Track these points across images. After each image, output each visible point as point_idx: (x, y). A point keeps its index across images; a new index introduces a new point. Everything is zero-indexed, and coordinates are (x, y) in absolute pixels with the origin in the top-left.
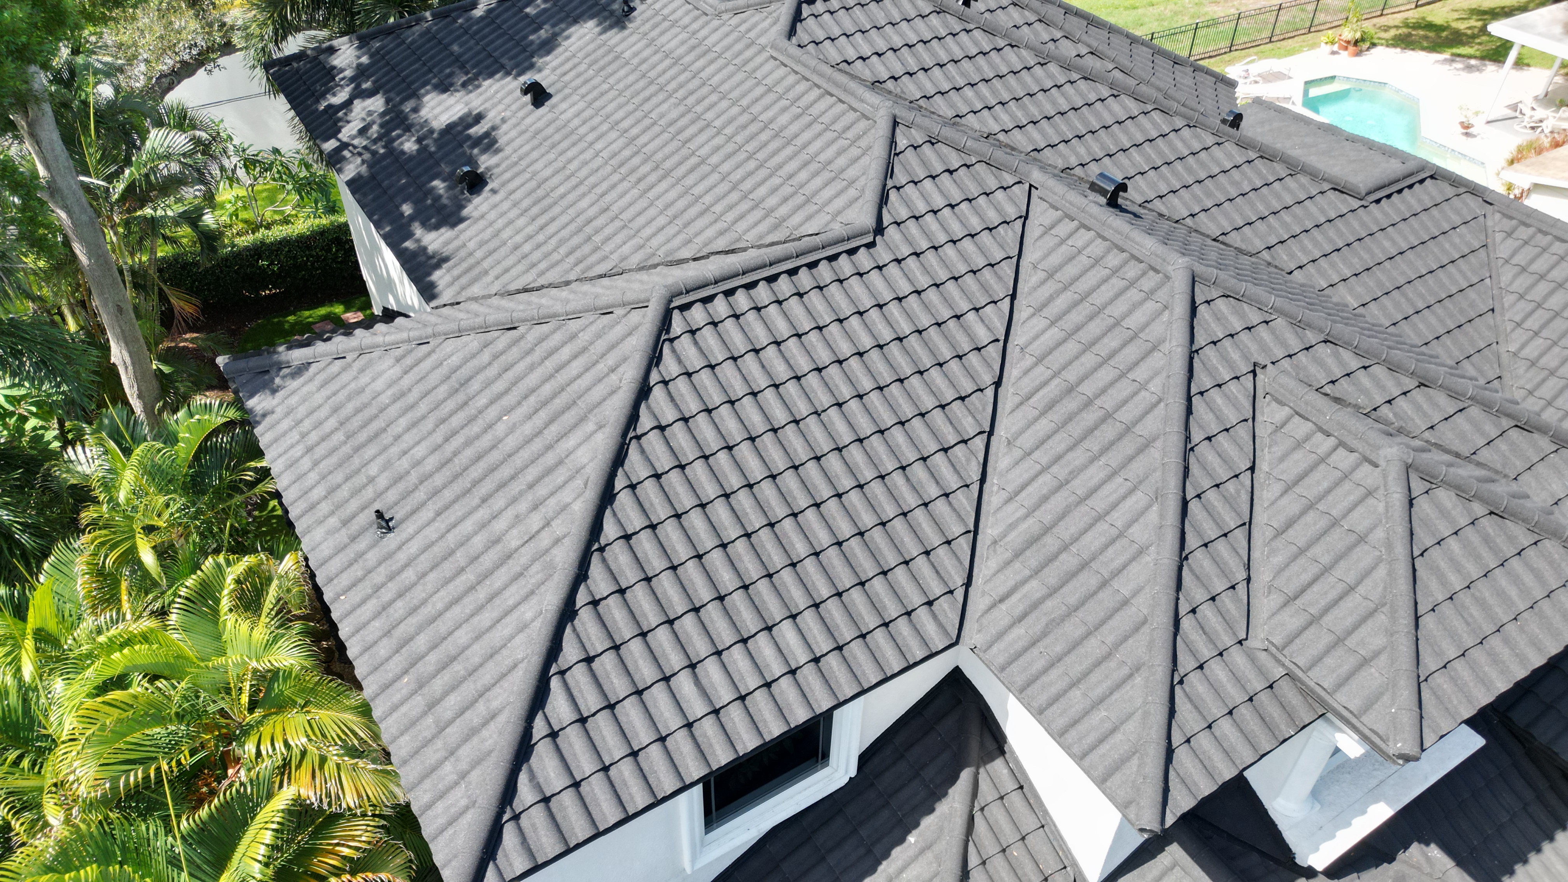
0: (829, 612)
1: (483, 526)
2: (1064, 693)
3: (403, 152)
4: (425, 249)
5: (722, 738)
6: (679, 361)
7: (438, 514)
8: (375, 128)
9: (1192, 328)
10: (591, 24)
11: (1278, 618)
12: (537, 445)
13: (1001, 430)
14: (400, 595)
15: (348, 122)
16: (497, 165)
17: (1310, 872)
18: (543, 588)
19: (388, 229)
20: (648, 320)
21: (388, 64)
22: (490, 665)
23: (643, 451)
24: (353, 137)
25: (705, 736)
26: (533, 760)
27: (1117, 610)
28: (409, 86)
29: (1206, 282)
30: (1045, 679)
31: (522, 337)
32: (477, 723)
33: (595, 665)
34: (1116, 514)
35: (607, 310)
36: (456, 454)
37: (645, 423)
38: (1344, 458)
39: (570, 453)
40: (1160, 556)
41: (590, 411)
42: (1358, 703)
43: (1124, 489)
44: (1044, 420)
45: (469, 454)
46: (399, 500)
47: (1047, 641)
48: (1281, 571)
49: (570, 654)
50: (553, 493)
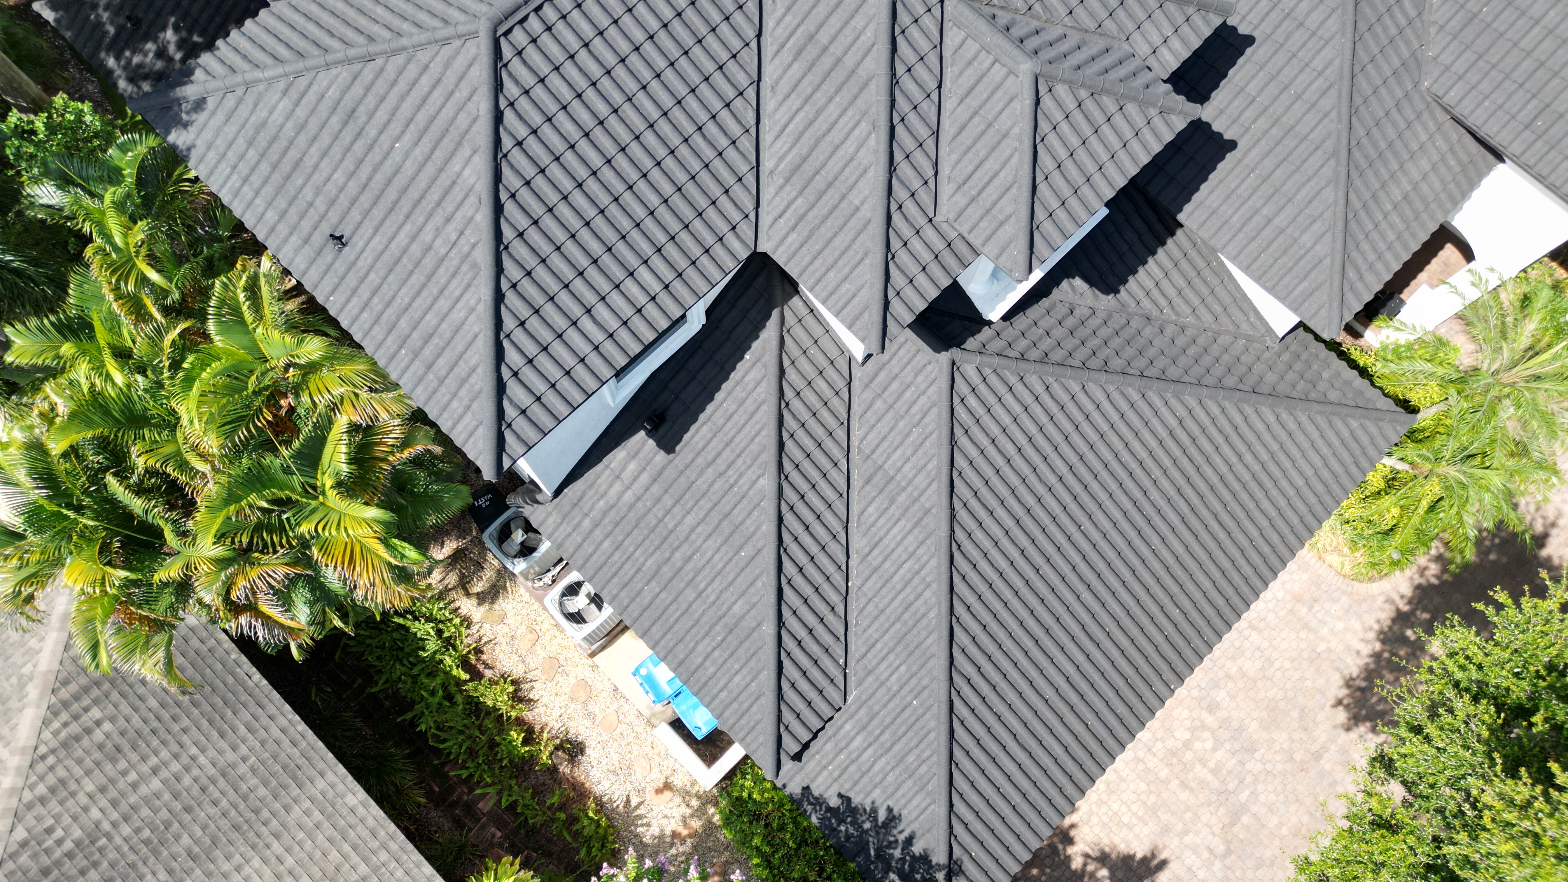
0: (668, 252)
1: (414, 238)
2: (824, 274)
6: (517, 82)
7: (377, 230)
11: (954, 199)
12: (430, 169)
14: (374, 293)
17: (989, 323)
18: (476, 282)
20: (482, 47)
23: (512, 166)
31: (382, 69)
32: (464, 375)
33: (527, 325)
34: (848, 143)
35: (446, 41)
36: (370, 179)
37: (507, 143)
38: (998, 72)
39: (459, 175)
40: (877, 174)
41: (463, 137)
42: (996, 251)
43: (853, 122)
44: (796, 66)
45: (379, 178)
46: (341, 222)
47: (811, 242)
48: (957, 163)
49: (509, 323)
50: (457, 209)
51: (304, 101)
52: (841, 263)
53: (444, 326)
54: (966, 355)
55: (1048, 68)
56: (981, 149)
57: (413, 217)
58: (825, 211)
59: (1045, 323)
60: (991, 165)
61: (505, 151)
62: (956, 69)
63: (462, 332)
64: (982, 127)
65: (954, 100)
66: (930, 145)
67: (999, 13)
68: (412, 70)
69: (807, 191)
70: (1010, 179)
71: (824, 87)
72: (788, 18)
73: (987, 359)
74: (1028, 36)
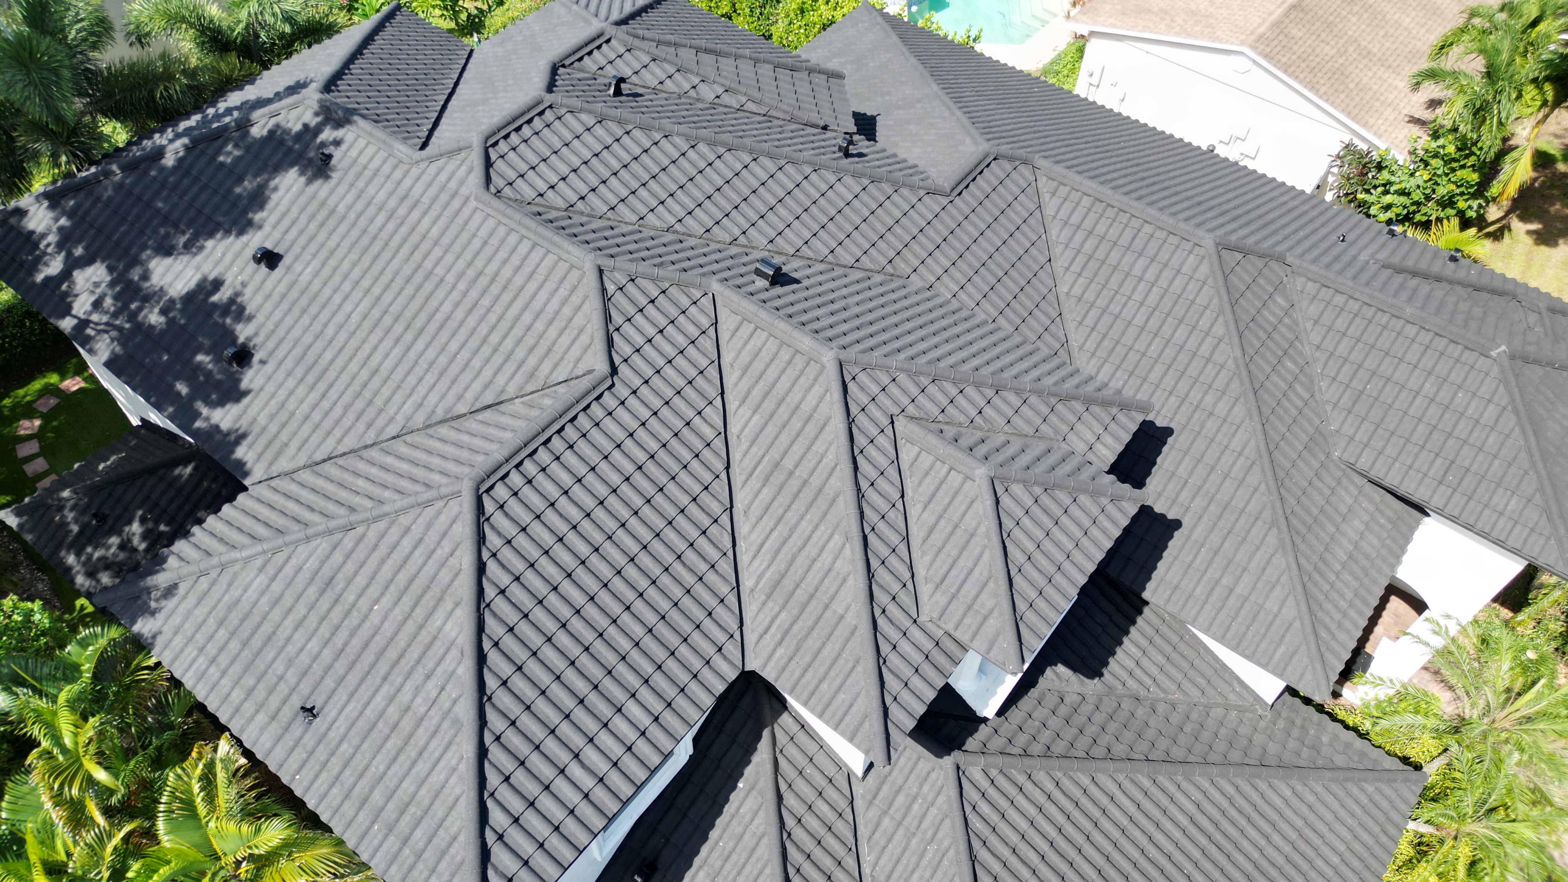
0: (656, 682)
1: (391, 699)
2: (817, 687)
3: (152, 327)
4: (217, 427)
6: (499, 534)
7: (352, 695)
8: (109, 300)
9: (846, 404)
10: (293, 173)
11: (934, 598)
12: (410, 627)
13: (738, 506)
14: (346, 765)
15: (76, 296)
16: (256, 334)
17: (985, 720)
18: (457, 739)
19: (171, 409)
20: (465, 504)
21: (91, 226)
22: (437, 803)
23: (495, 615)
24: (90, 313)
26: (493, 858)
27: (838, 624)
28: (127, 250)
29: (849, 361)
30: (804, 681)
31: (364, 535)
32: (443, 845)
33: (512, 780)
34: (824, 555)
35: (428, 504)
36: (346, 644)
37: (490, 592)
38: (955, 479)
39: (440, 630)
40: (857, 582)
41: (444, 592)
42: (984, 647)
43: (826, 536)
44: (765, 491)
45: (356, 643)
46: (313, 692)
47: (799, 654)
48: (931, 564)
49: (493, 779)
50: (438, 664)
51: (281, 575)
52: (832, 673)
53: (423, 792)
54: (970, 758)
55: (1000, 471)
56: (951, 549)
57: (391, 678)
58: (810, 623)
59: (1040, 713)
60: (965, 563)
61: (487, 600)
62: (916, 480)
63: (441, 796)
64: (949, 528)
65: (919, 507)
66: (902, 549)
67: (945, 428)
68: (394, 534)
69: (790, 604)
70: (986, 573)
71: (794, 507)
72: (754, 449)
73: (991, 759)
74: (976, 445)
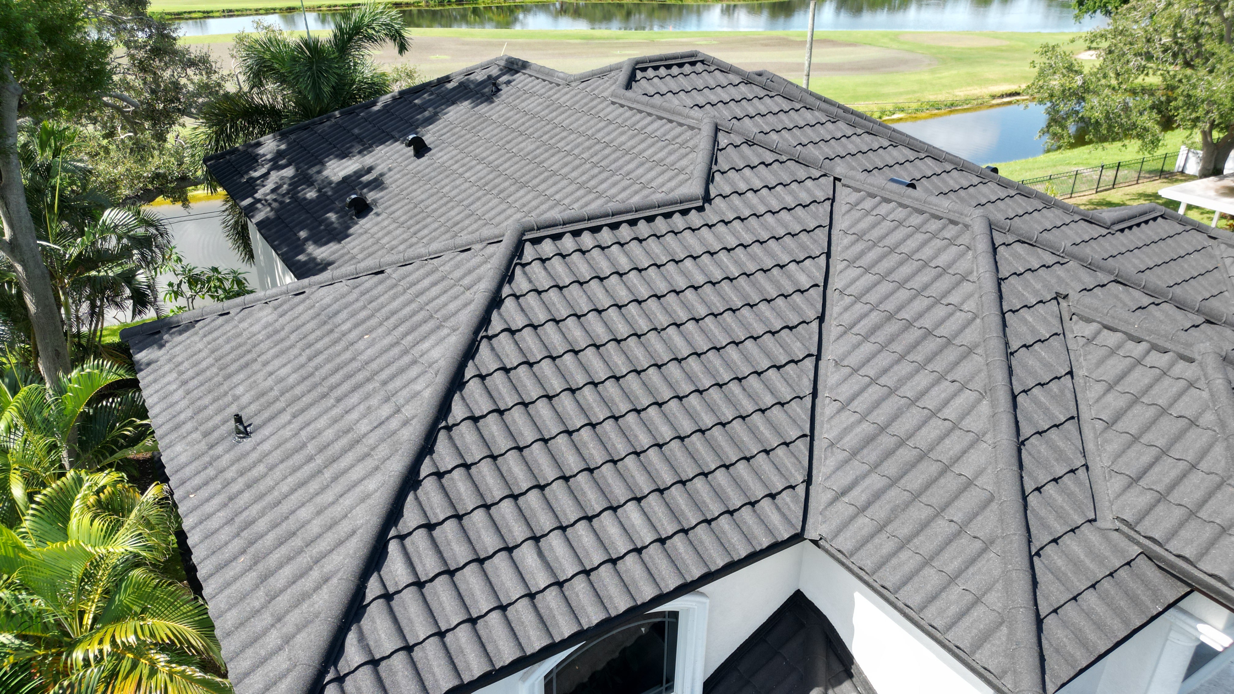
0: (673, 498)
1: (336, 420)
5: (564, 608)
6: (530, 281)
7: (295, 416)
8: (285, 186)
9: (996, 261)
10: (466, 103)
11: (1125, 497)
12: (393, 353)
15: (264, 186)
19: (284, 250)
20: (501, 251)
21: (301, 147)
22: (330, 534)
23: (492, 348)
24: (266, 195)
25: (548, 608)
26: (365, 622)
27: (961, 492)
28: (316, 158)
29: (1002, 231)
30: (894, 561)
31: (388, 277)
32: (309, 588)
35: (466, 247)
36: (318, 369)
37: (496, 327)
39: (425, 354)
40: (1000, 441)
41: (445, 321)
45: (329, 367)
48: (1117, 457)
49: (411, 519)
51: (291, 312)
53: (317, 521)
57: (346, 400)
61: (489, 334)
63: (336, 528)
64: (1152, 413)
65: (1093, 392)
66: (1070, 429)
69: (883, 467)
